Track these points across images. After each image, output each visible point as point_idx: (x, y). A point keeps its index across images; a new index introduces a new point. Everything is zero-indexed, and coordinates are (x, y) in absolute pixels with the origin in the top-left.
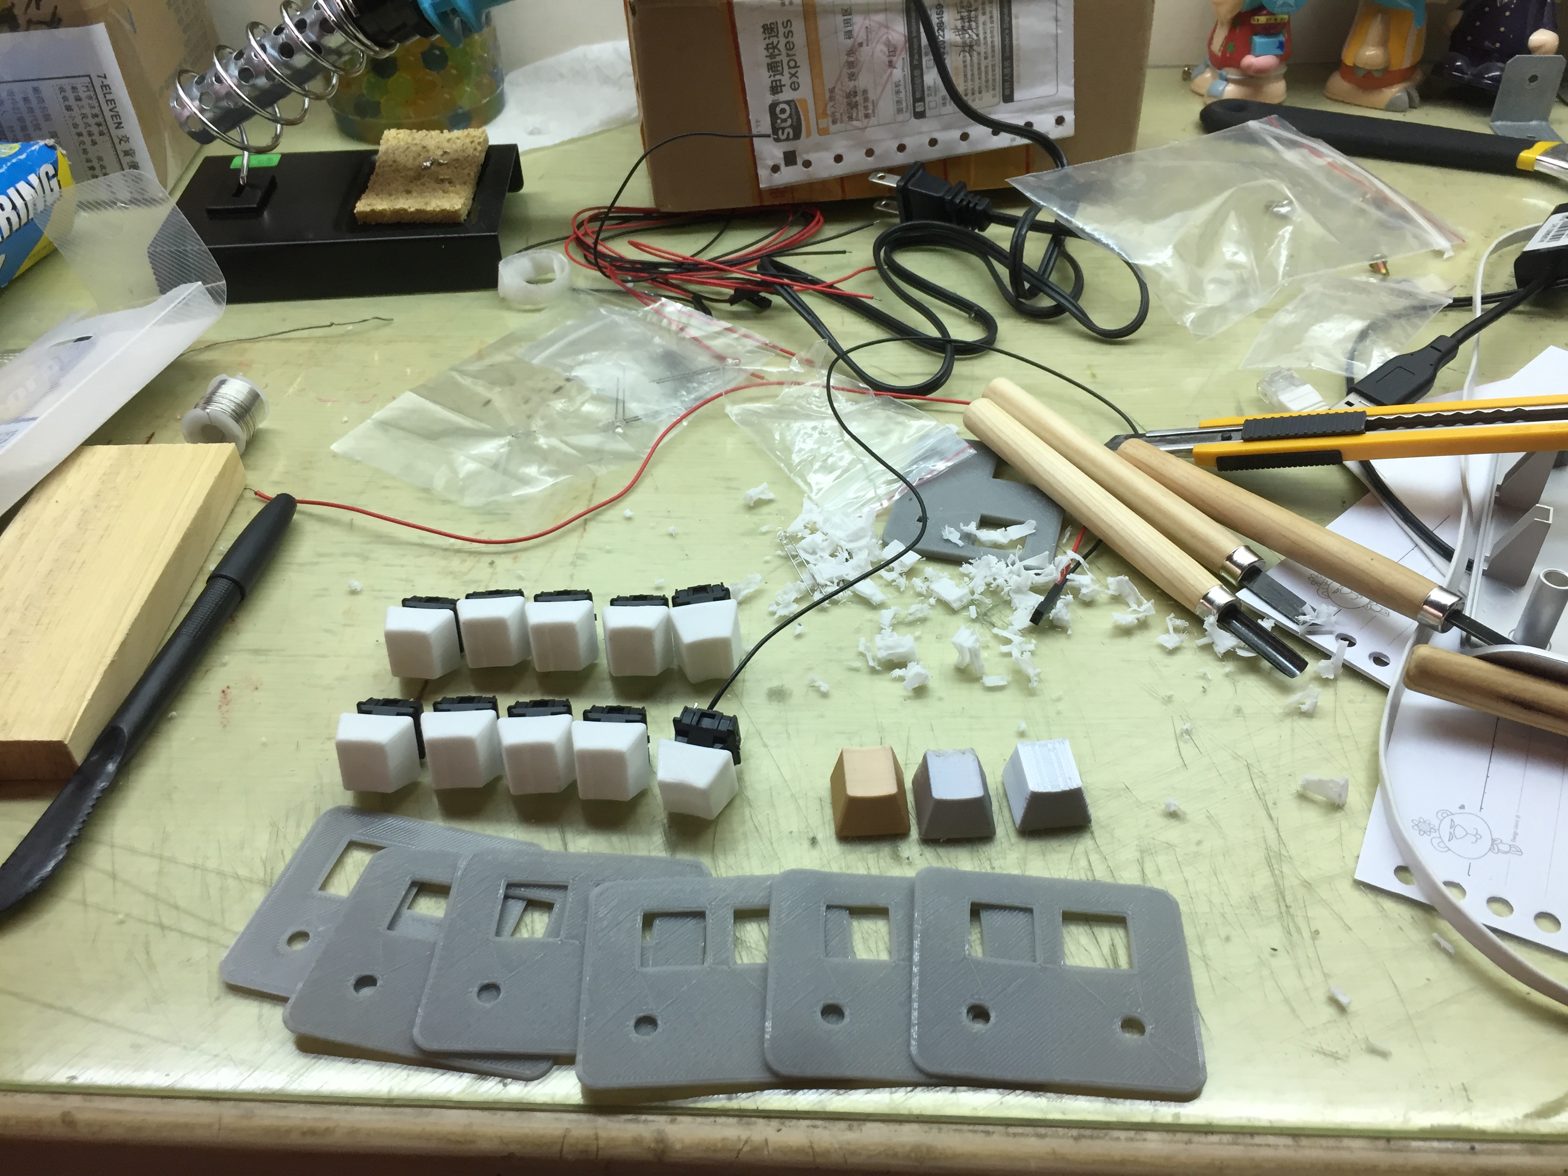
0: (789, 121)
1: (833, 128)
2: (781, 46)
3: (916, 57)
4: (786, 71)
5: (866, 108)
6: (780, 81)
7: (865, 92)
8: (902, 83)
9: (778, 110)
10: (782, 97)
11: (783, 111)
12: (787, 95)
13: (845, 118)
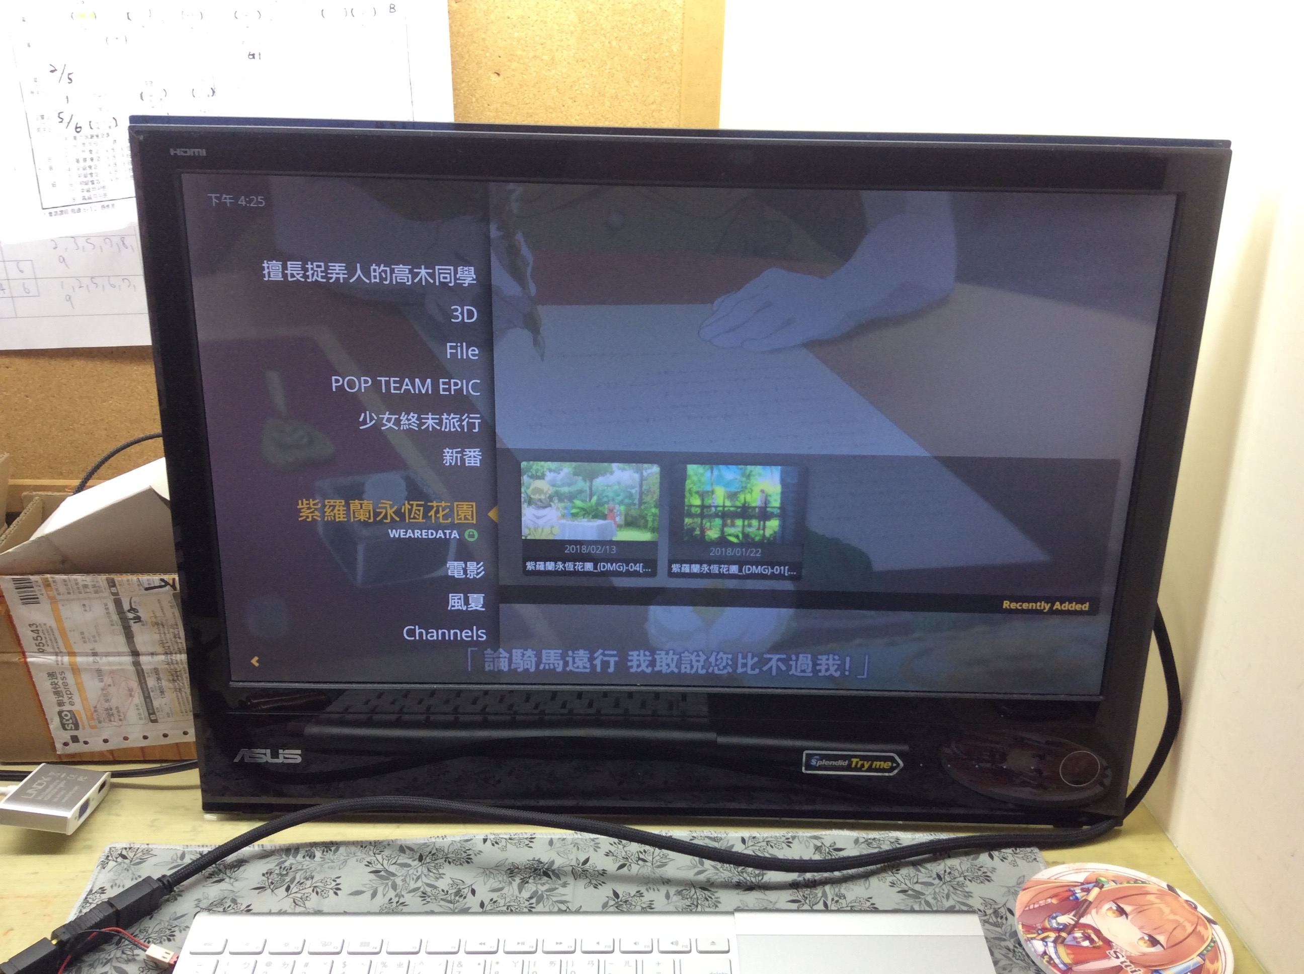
0: (71, 721)
1: (99, 725)
2: (60, 682)
3: (146, 693)
4: (65, 696)
5: (119, 716)
6: (62, 700)
7: (117, 708)
8: (140, 705)
9: (63, 714)
10: (64, 708)
11: (66, 715)
12: (67, 707)
13: (107, 720)
